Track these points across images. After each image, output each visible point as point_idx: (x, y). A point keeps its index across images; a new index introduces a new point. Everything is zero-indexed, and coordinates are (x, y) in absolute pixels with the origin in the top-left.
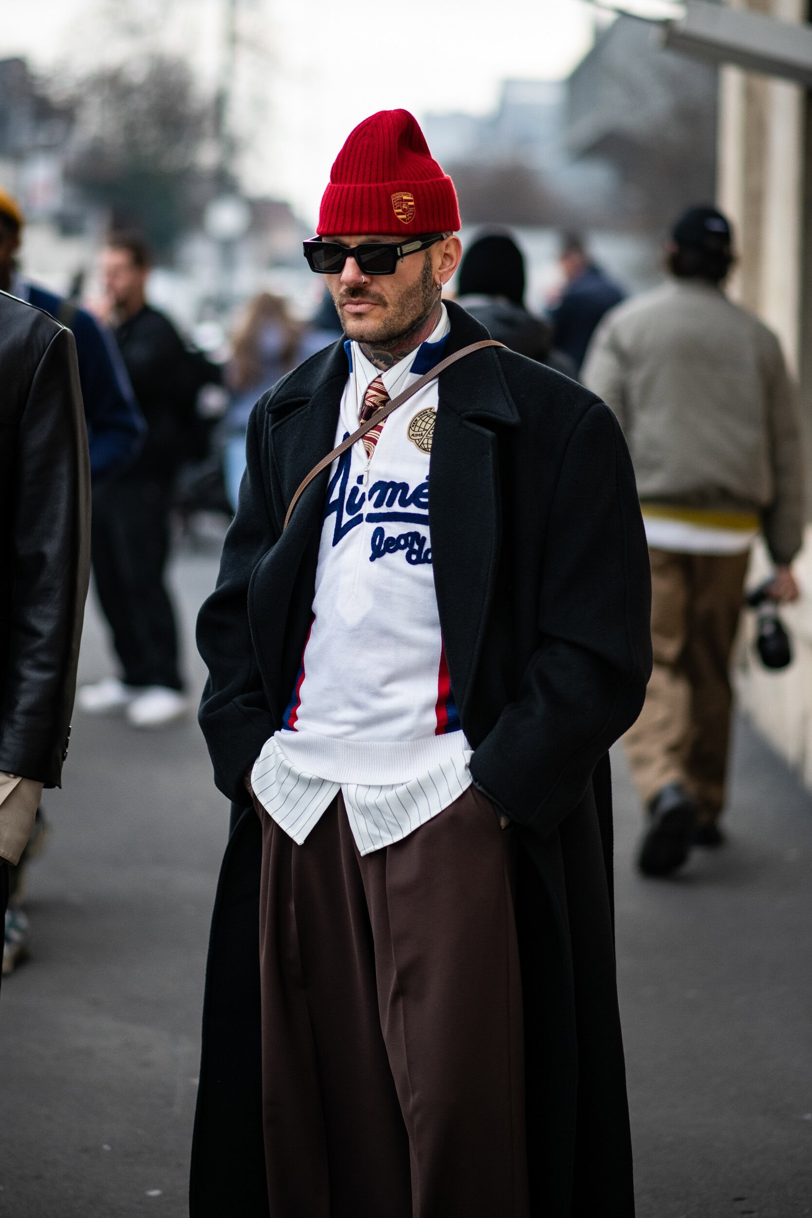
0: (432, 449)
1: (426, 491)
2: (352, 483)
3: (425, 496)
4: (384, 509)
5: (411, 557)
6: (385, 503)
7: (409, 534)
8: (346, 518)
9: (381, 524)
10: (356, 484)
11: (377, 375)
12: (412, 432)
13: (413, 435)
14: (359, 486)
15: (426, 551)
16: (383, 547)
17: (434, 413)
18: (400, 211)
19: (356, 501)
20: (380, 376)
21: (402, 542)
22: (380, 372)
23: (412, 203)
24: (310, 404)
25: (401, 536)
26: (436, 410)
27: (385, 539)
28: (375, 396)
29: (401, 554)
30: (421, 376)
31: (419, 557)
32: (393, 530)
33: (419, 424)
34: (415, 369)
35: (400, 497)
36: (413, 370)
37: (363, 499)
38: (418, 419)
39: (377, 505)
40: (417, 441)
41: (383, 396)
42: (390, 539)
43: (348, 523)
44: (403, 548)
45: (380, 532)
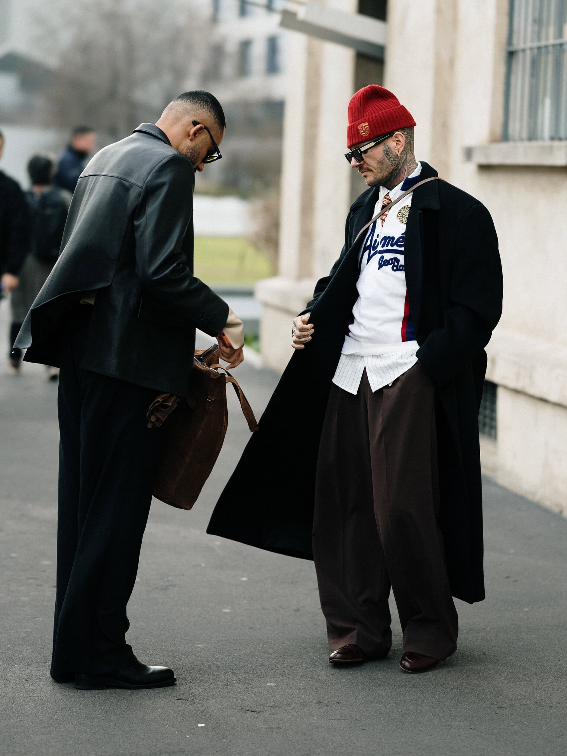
0: (407, 223)
1: (401, 240)
2: (375, 238)
3: (401, 242)
4: (385, 248)
5: (394, 268)
6: (385, 245)
7: (394, 258)
8: (372, 252)
9: (383, 254)
10: (376, 238)
11: (387, 192)
12: (399, 215)
13: (399, 216)
14: (377, 239)
15: (400, 266)
16: (382, 263)
17: (409, 207)
18: (362, 131)
19: (376, 245)
20: (389, 193)
21: (391, 262)
22: (389, 191)
23: (368, 126)
24: (363, 206)
25: (390, 259)
26: (410, 206)
27: (384, 260)
28: (386, 201)
29: (390, 267)
30: (405, 192)
31: (397, 268)
32: (388, 256)
33: (402, 212)
34: (403, 189)
35: (391, 243)
36: (402, 189)
37: (378, 244)
38: (402, 209)
39: (383, 246)
40: (400, 219)
41: (389, 201)
42: (386, 260)
43: (373, 254)
44: (391, 264)
45: (382, 257)
